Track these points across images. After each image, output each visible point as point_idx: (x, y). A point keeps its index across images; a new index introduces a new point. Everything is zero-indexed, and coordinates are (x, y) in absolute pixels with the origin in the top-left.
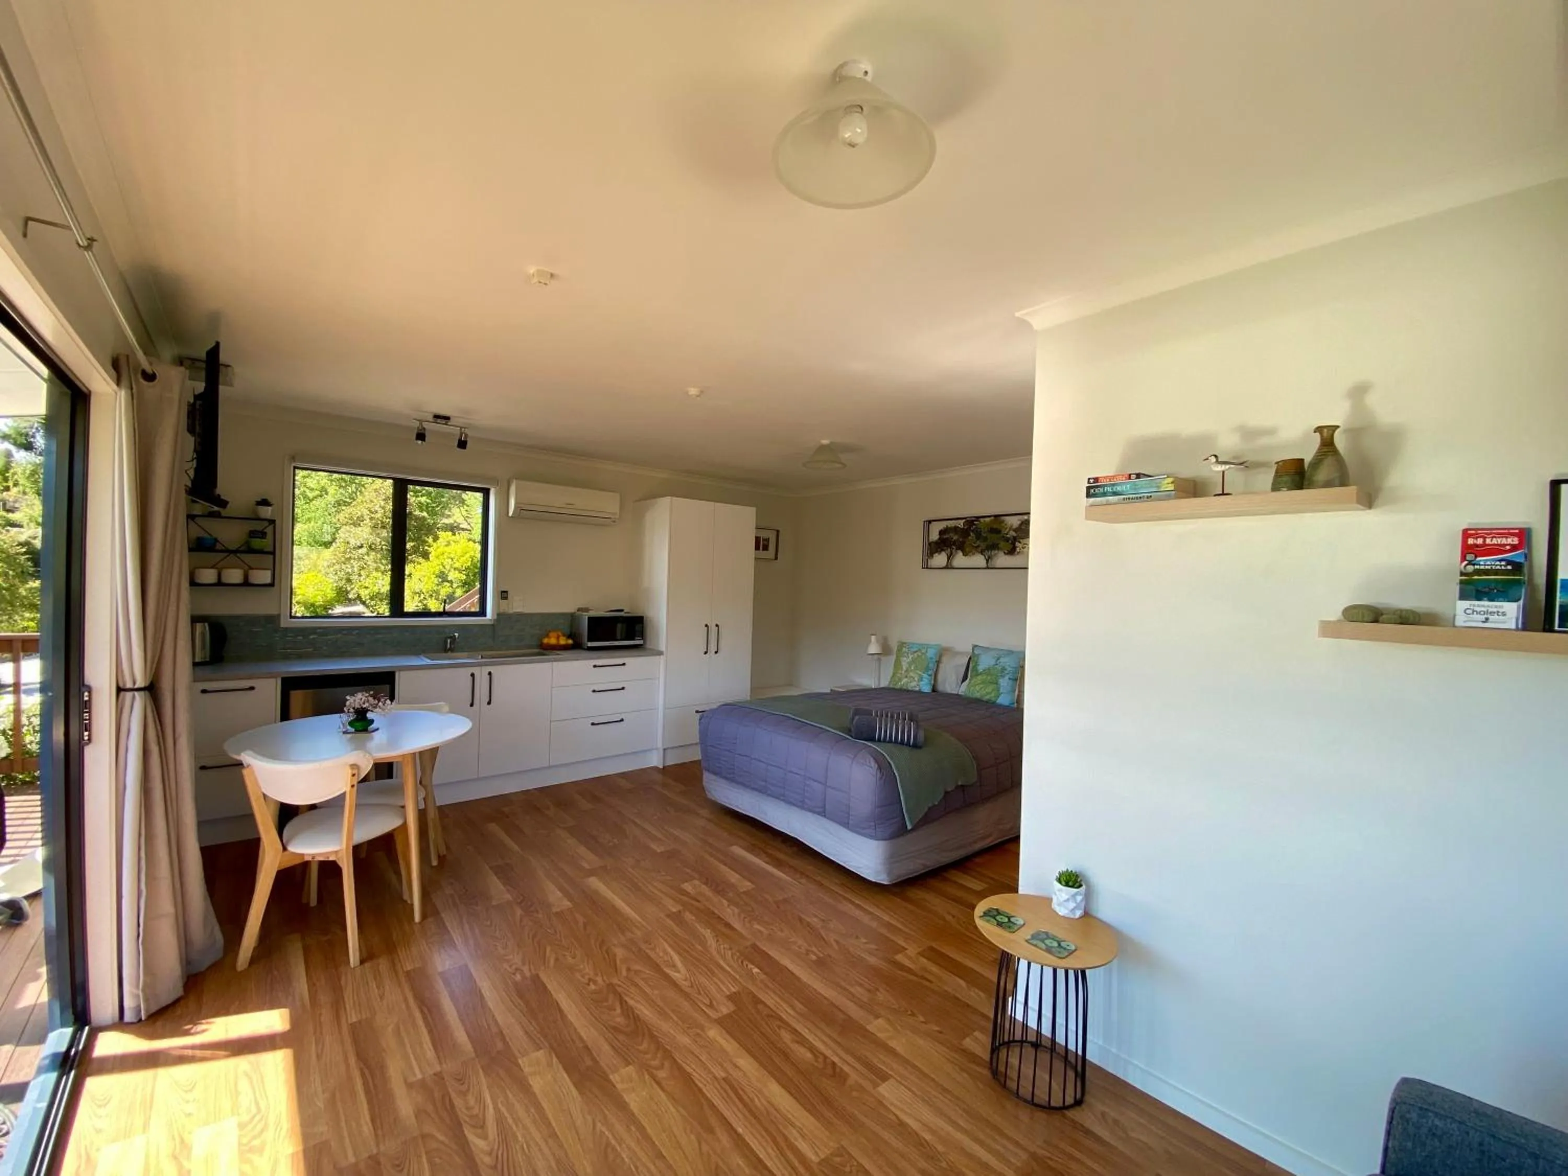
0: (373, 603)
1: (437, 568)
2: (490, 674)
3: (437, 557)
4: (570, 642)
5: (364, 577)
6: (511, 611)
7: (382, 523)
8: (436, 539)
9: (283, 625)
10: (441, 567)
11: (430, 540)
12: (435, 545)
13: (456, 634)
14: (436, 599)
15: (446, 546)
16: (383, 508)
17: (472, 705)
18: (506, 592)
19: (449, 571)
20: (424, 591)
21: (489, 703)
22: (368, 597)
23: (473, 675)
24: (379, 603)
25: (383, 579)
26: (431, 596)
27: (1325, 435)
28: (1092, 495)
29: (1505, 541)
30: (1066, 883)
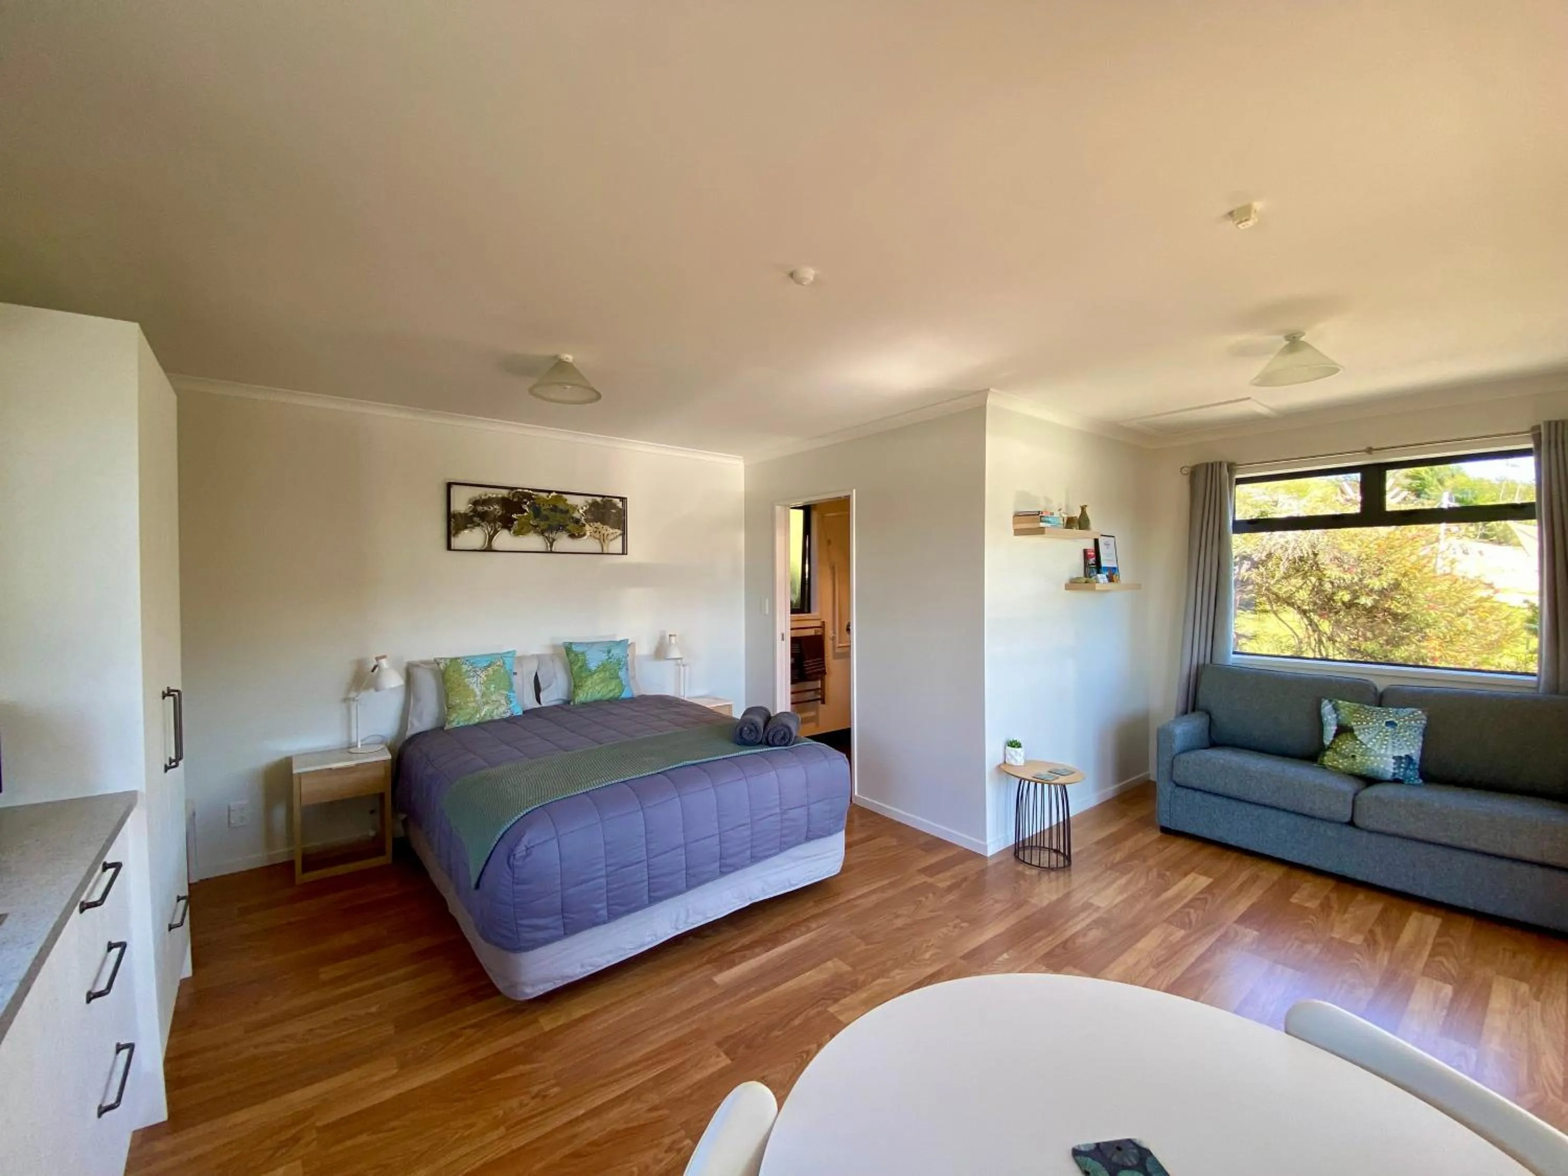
27: (1083, 508)
28: (1041, 521)
29: (1093, 554)
30: (1014, 747)
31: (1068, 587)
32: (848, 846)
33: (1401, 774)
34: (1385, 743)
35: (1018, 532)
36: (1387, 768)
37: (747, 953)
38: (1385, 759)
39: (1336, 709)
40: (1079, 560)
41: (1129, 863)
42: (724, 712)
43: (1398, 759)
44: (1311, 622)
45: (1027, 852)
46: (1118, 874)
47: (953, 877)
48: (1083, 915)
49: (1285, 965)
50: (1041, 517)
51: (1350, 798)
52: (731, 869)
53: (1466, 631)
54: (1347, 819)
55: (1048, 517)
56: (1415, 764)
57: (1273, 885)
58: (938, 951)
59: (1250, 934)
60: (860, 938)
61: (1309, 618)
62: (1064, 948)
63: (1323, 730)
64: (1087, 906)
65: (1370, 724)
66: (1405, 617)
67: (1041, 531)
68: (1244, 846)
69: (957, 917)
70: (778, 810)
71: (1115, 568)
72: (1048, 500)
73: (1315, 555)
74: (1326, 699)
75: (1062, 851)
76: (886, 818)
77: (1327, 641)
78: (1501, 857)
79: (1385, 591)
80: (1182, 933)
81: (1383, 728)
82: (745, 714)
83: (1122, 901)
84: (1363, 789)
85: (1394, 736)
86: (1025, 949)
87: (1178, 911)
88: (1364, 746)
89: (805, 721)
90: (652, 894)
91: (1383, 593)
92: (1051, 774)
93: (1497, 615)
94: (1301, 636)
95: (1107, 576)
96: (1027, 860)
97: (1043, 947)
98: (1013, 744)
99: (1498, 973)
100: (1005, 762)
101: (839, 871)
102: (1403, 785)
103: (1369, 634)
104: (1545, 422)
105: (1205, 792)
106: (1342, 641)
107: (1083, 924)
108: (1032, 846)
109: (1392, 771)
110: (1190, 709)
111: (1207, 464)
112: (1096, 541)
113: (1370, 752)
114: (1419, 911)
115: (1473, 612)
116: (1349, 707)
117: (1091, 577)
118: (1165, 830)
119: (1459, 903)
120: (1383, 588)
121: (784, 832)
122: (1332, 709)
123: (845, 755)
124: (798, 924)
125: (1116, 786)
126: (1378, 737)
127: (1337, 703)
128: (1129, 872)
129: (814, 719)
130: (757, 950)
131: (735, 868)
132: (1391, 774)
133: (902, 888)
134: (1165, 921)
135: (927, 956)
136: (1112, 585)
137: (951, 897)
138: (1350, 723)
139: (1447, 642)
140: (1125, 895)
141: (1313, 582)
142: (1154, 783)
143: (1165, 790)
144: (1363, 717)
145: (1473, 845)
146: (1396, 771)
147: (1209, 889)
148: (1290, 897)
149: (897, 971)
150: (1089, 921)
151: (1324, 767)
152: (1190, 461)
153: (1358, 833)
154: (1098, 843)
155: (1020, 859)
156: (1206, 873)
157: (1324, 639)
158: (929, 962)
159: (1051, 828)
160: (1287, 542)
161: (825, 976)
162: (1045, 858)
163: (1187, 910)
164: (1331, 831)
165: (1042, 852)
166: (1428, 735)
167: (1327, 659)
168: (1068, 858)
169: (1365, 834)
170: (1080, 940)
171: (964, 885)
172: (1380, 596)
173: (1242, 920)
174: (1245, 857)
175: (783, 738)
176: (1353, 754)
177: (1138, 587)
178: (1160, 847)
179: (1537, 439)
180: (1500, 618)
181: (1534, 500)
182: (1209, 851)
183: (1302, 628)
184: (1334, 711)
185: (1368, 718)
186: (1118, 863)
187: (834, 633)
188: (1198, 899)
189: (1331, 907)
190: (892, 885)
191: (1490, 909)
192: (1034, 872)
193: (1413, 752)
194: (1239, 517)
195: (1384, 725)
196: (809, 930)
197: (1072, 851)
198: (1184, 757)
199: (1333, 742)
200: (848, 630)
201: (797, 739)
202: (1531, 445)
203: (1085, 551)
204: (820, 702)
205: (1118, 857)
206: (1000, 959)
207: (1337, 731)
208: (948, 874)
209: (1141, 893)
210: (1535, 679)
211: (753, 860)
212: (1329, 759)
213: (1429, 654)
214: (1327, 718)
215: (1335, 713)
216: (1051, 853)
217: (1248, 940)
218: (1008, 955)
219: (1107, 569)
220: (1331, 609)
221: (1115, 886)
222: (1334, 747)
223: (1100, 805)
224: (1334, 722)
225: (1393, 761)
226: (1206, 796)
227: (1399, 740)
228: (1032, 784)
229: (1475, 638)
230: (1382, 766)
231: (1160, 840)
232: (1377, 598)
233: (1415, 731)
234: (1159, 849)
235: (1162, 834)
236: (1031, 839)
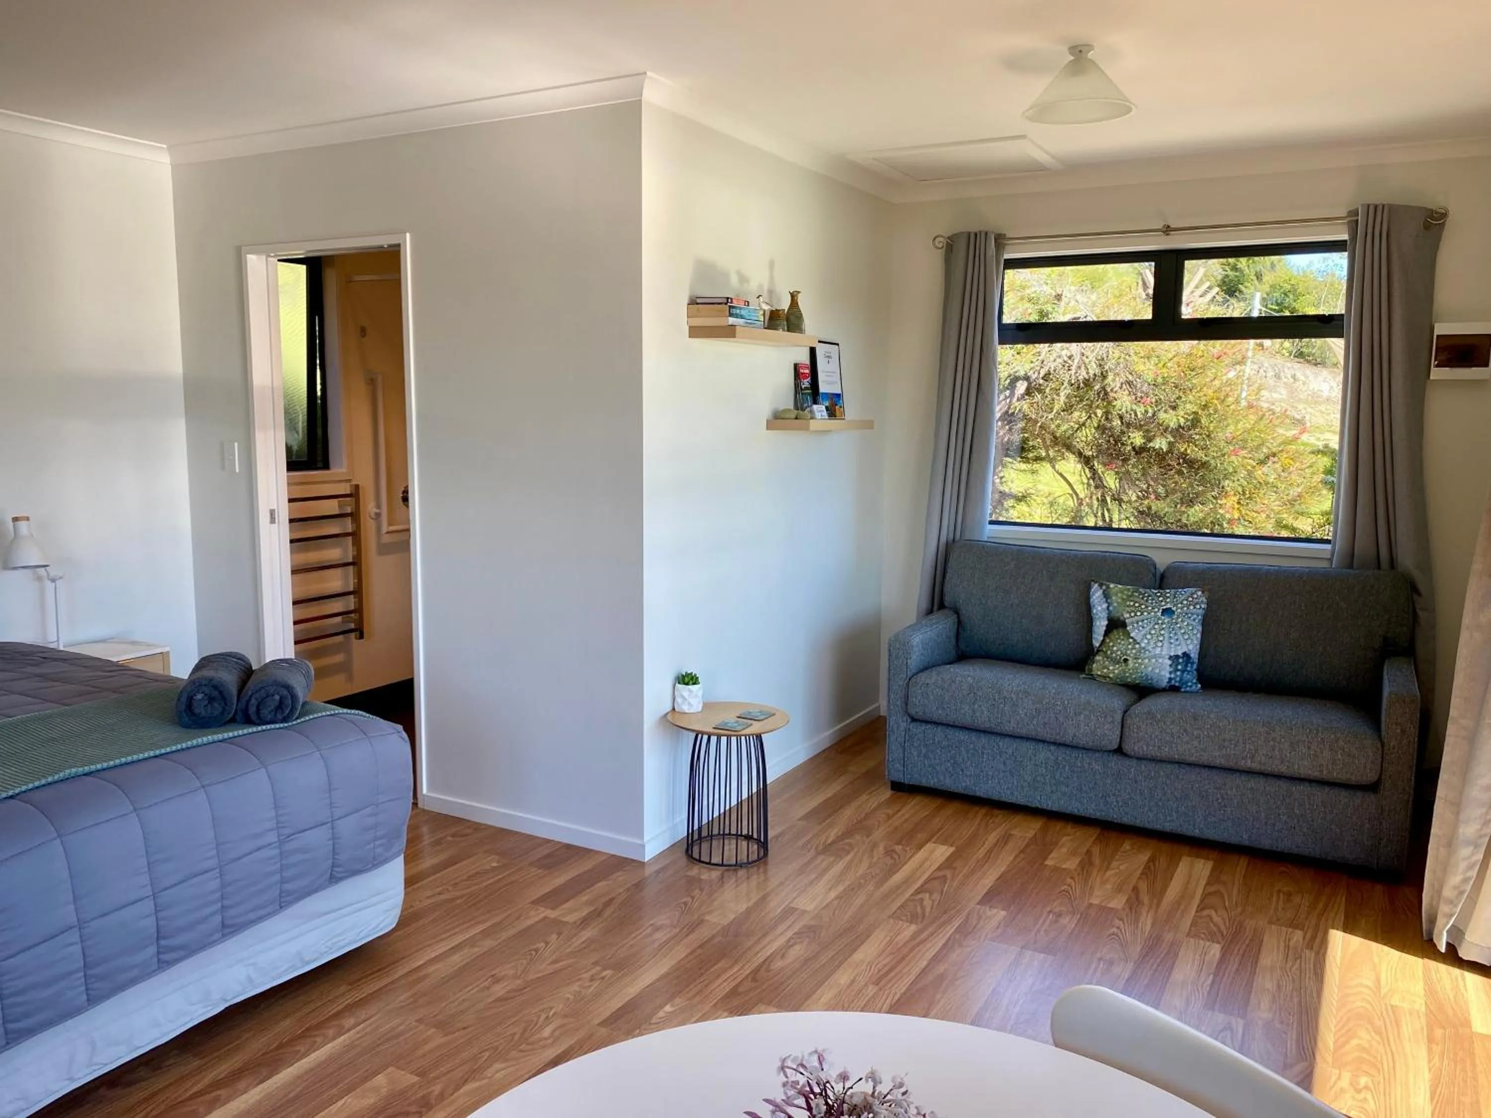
27: (794, 296)
28: (731, 315)
29: (807, 371)
30: (687, 684)
31: (770, 426)
32: (410, 882)
33: (1178, 679)
34: (1161, 638)
35: (695, 332)
36: (1163, 673)
37: (222, 1092)
38: (1160, 661)
39: (1106, 596)
40: (787, 378)
41: (847, 841)
42: (155, 668)
43: (1174, 659)
44: (1094, 474)
45: (705, 846)
46: (832, 859)
47: (590, 903)
48: (781, 928)
49: (1035, 950)
50: (730, 307)
51: (1118, 717)
52: (182, 953)
53: (1267, 483)
54: (1116, 747)
55: (741, 309)
56: (1193, 663)
57: (1027, 846)
58: (565, 1021)
59: (997, 915)
60: (436, 1026)
61: (1092, 468)
62: (754, 980)
63: (1092, 625)
64: (789, 911)
65: (1145, 614)
66: (1204, 465)
67: (729, 332)
68: (995, 797)
69: (595, 964)
70: (272, 838)
71: (838, 396)
72: (743, 279)
73: (1104, 376)
74: (1096, 582)
75: (755, 836)
76: (479, 824)
77: (1111, 502)
78: (1279, 777)
79: (1181, 430)
80: (913, 928)
81: (1159, 619)
82: (197, 668)
83: (837, 898)
84: (1135, 702)
85: (1172, 627)
86: (699, 992)
87: (908, 900)
88: (1137, 646)
89: (321, 673)
90: (11, 1026)
91: (1178, 432)
92: (740, 719)
93: (1302, 462)
94: (1082, 496)
95: (827, 408)
96: (705, 858)
97: (722, 986)
98: (686, 680)
99: (1270, 922)
100: (674, 709)
101: (394, 926)
102: (1179, 695)
103: (1161, 490)
104: (1363, 205)
105: (948, 725)
106: (1130, 502)
107: (781, 941)
108: (712, 836)
109: (1168, 675)
110: (936, 607)
111: (969, 234)
112: (813, 351)
113: (1145, 653)
114: (1189, 855)
115: (1276, 459)
116: (1122, 592)
117: (803, 410)
118: (898, 787)
119: (1234, 840)
120: (1180, 426)
121: (288, 874)
122: (1102, 596)
123: (400, 727)
124: (320, 1025)
125: (831, 731)
126: (1153, 632)
127: (1108, 587)
128: (848, 853)
129: (345, 668)
130: (241, 1085)
131: (189, 951)
132: (1167, 680)
133: (504, 935)
134: (890, 917)
135: (546, 1032)
136: (833, 423)
137: (587, 934)
138: (1123, 615)
139: (1246, 497)
140: (841, 888)
141: (1099, 415)
142: (885, 718)
143: (898, 726)
144: (1137, 605)
145: (1249, 764)
146: (1173, 676)
147: (949, 864)
148: (1046, 859)
149: (497, 1066)
150: (789, 934)
151: (1092, 678)
152: (946, 226)
153: (1127, 762)
154: (806, 817)
155: (696, 860)
156: (945, 842)
157: (1108, 499)
158: (550, 1041)
159: (740, 804)
160: (1070, 357)
161: (372, 1101)
162: (731, 850)
163: (920, 896)
164: (1096, 764)
165: (726, 842)
166: (1208, 623)
167: (1110, 529)
168: (764, 845)
169: (1134, 762)
170: (778, 964)
171: (608, 912)
172: (1174, 437)
173: (989, 898)
174: (996, 812)
175: (280, 706)
176: (1125, 657)
177: (869, 425)
178: (890, 812)
179: (1353, 227)
180: (1304, 466)
181: (1343, 312)
182: (953, 808)
183: (1083, 484)
184: (1104, 599)
185: (1143, 607)
186: (833, 843)
187: (378, 506)
188: (935, 879)
189: (1091, 863)
190: (485, 934)
191: (1266, 843)
192: (715, 874)
193: (1191, 647)
194: (1008, 319)
195: (1159, 614)
196: (341, 1032)
197: (771, 834)
198: (923, 678)
199: (1103, 641)
200: (405, 499)
201: (307, 707)
202: (1345, 237)
203: (796, 367)
204: (353, 635)
205: (833, 834)
206: (661, 1014)
207: (1107, 626)
208: (585, 898)
209: (862, 881)
210: (1328, 547)
211: (227, 931)
212: (1100, 666)
213: (1228, 516)
214: (1097, 611)
215: (1106, 601)
216: (739, 841)
217: (994, 922)
218: (672, 1006)
219: (827, 395)
220: (1119, 454)
221: (827, 877)
222: (1104, 649)
223: (812, 760)
224: (1104, 615)
225: (1170, 662)
226: (950, 732)
227: (1176, 634)
228: (714, 739)
229: (1276, 492)
230: (1157, 671)
231: (890, 802)
232: (1172, 440)
233: (1194, 620)
234: (888, 815)
235: (894, 792)
236: (710, 823)
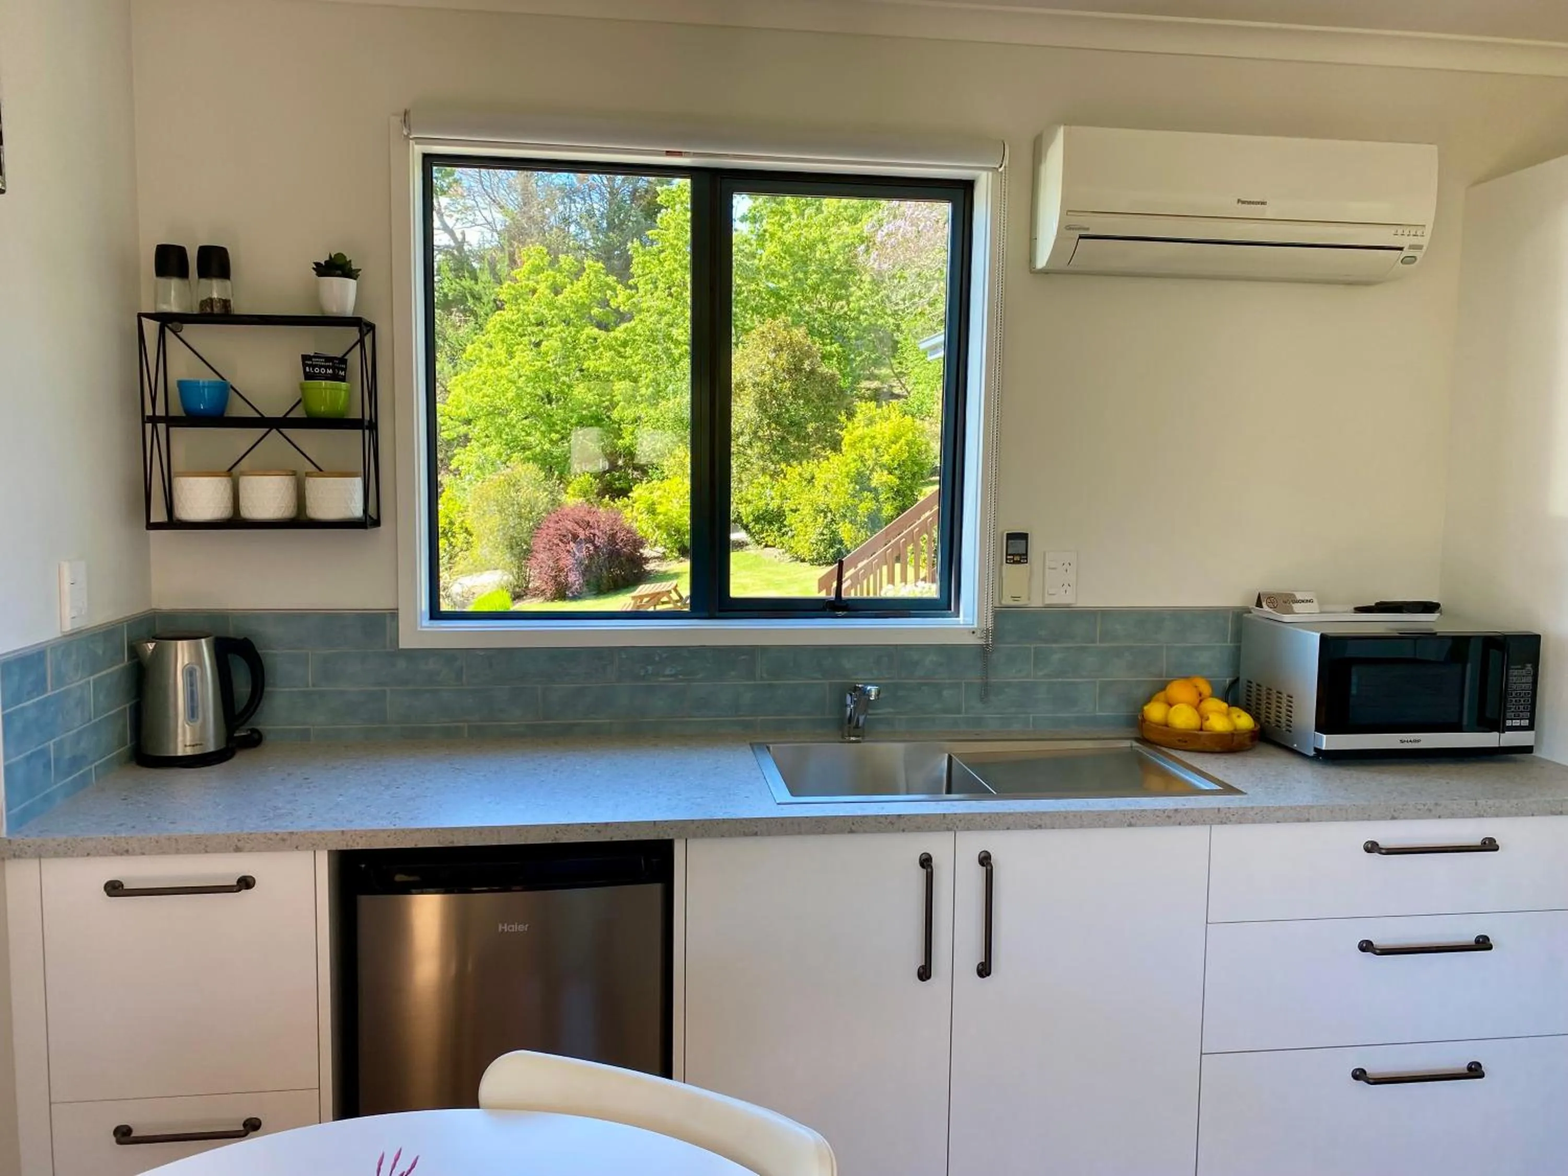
0: (758, 527)
1: (852, 465)
2: (985, 860)
3: (853, 445)
4: (1244, 721)
5: (746, 484)
6: (1036, 602)
7: (772, 391)
8: (851, 415)
9: (406, 642)
10: (859, 464)
11: (843, 418)
12: (850, 425)
13: (873, 690)
14: (850, 522)
15: (867, 426)
16: (772, 364)
17: (925, 974)
18: (1024, 537)
19: (873, 470)
20: (832, 506)
21: (984, 970)
22: (751, 518)
23: (926, 862)
24: (767, 527)
25: (773, 488)
26: (845, 516)
